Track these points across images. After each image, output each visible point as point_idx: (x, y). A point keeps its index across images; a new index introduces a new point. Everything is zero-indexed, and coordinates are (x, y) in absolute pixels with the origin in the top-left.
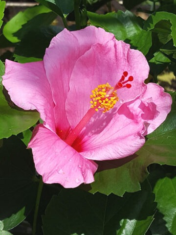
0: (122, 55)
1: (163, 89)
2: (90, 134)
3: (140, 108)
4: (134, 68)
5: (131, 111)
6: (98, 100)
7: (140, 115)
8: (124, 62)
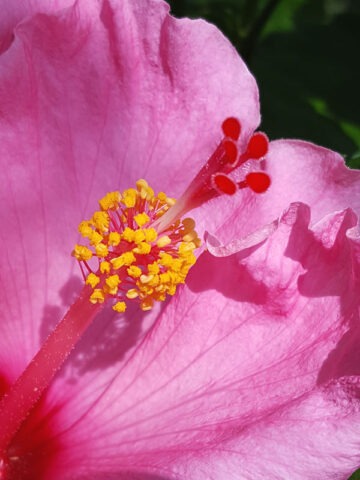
0: (137, 51)
1: (338, 157)
2: (70, 371)
3: (294, 258)
4: (195, 93)
5: (258, 276)
6: (124, 269)
7: (294, 285)
8: (151, 75)
